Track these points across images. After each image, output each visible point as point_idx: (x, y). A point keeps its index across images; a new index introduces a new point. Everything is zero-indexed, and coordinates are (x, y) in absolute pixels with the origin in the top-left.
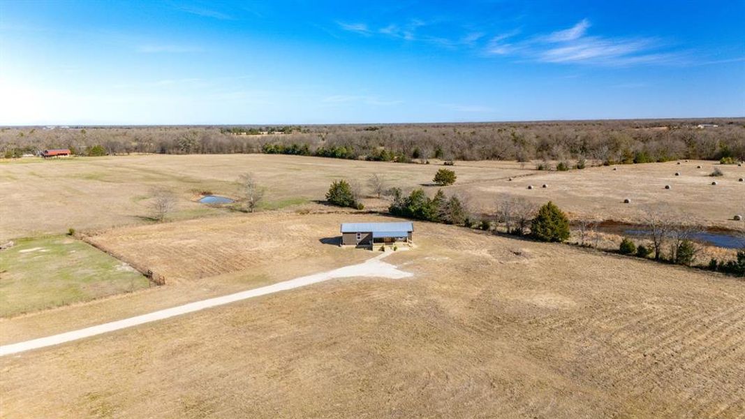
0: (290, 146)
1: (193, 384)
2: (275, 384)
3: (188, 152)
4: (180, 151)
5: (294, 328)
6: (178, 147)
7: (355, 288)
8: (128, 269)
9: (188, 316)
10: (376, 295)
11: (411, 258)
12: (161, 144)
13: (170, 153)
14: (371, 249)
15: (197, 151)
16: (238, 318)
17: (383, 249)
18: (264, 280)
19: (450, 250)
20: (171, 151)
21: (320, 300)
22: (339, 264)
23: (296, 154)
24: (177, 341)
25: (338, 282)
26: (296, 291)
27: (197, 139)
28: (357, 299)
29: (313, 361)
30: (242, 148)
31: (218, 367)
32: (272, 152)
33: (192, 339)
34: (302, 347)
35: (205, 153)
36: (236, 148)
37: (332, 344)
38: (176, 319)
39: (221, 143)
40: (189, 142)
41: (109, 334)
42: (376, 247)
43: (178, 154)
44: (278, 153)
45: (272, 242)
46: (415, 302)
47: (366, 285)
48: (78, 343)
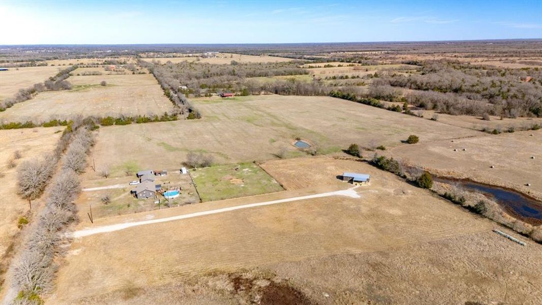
0: (345, 94)
1: (295, 219)
2: (312, 221)
3: (289, 94)
4: (285, 94)
5: (319, 209)
6: (284, 91)
7: (340, 199)
8: (276, 182)
9: (294, 201)
10: (345, 203)
11: (365, 189)
12: (275, 88)
13: (280, 94)
14: (352, 183)
15: (294, 94)
16: (306, 204)
17: (356, 184)
18: (314, 192)
19: (381, 188)
20: (281, 93)
21: (328, 202)
22: (339, 189)
23: (348, 100)
24: (291, 208)
25: (336, 196)
26: (322, 198)
27: (294, 86)
28: (339, 203)
29: (321, 218)
30: (318, 93)
31: (300, 216)
32: (335, 96)
33: (295, 208)
34: (320, 214)
35: (298, 95)
36: (315, 92)
37: (326, 215)
38: (291, 202)
39: (307, 89)
40: (291, 89)
41: (275, 204)
42: (354, 183)
43: (284, 95)
44: (339, 97)
45: (320, 175)
46: (354, 207)
47: (343, 199)
48: (270, 205)
